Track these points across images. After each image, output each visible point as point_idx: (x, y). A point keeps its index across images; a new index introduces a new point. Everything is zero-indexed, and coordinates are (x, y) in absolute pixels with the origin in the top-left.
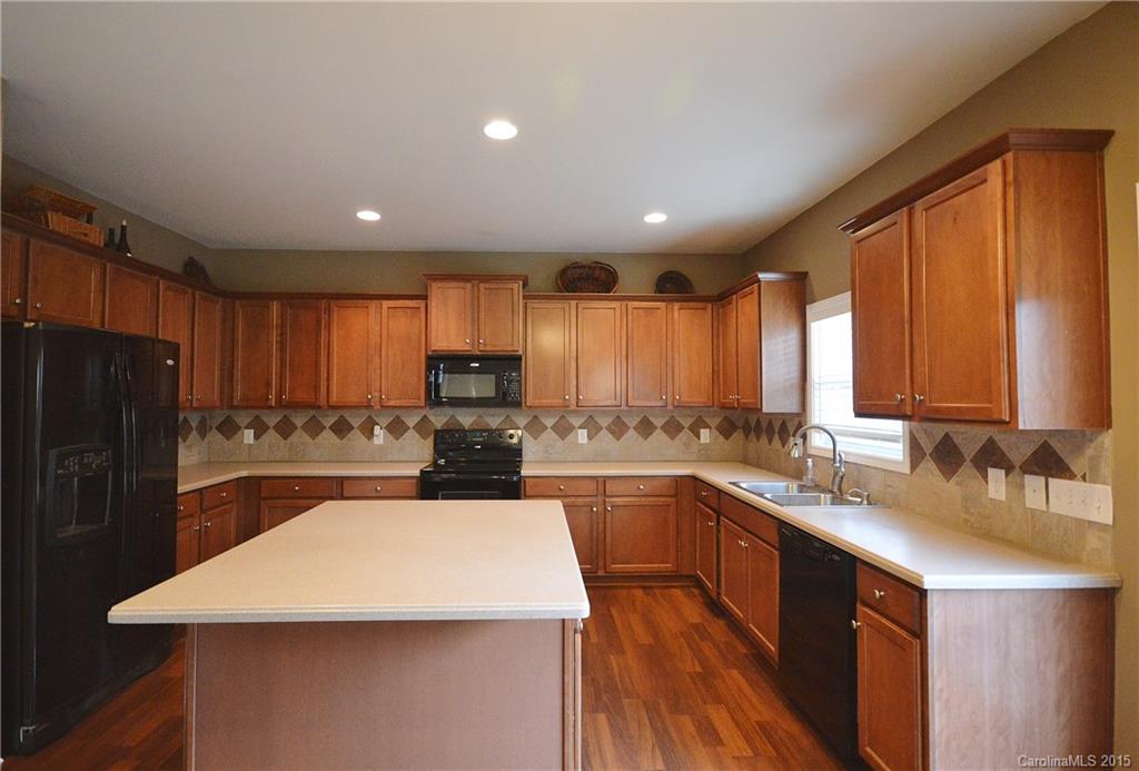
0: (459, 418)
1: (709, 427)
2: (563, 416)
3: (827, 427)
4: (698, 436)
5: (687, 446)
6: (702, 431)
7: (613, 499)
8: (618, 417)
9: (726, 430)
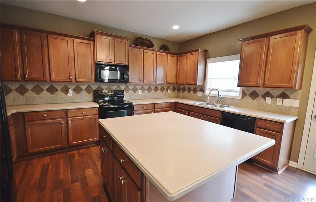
0: (102, 86)
1: (170, 89)
2: (135, 86)
3: (218, 89)
4: (168, 91)
5: (165, 94)
6: (169, 90)
7: (157, 110)
8: (149, 86)
9: (174, 90)
